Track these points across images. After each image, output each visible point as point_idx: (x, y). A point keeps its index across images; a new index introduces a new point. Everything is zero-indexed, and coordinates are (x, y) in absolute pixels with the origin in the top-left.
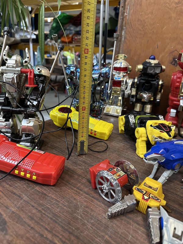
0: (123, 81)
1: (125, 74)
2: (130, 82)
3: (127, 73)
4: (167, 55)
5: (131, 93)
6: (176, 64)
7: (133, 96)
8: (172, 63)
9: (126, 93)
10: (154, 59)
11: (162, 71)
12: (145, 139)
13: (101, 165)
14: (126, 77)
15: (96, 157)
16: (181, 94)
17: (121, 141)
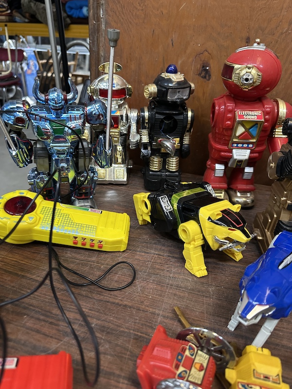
0: (122, 116)
1: (122, 102)
2: (133, 114)
3: (125, 99)
4: (191, 59)
5: (141, 139)
6: (207, 75)
7: (145, 146)
8: (202, 75)
9: (132, 141)
10: (175, 72)
11: (191, 92)
12: (201, 242)
13: (155, 352)
14: (125, 107)
15: (120, 305)
16: (234, 140)
17: (149, 245)
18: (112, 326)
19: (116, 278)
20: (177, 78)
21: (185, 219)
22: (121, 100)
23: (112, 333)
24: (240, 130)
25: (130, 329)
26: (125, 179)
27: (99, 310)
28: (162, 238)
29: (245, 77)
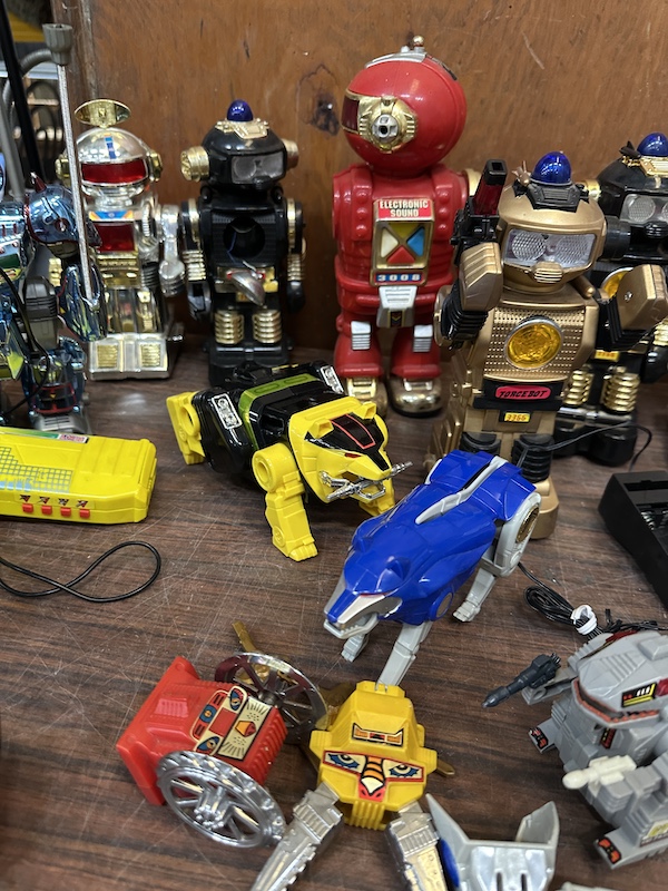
0: (140, 222)
1: (140, 190)
2: (169, 218)
3: (145, 183)
4: (291, 87)
5: (187, 273)
6: (331, 123)
7: (198, 288)
8: (319, 123)
9: (166, 277)
10: (247, 117)
11: (289, 162)
12: (298, 488)
13: (160, 709)
14: (148, 203)
15: (119, 630)
16: (380, 267)
17: (202, 506)
18: (96, 671)
19: (118, 577)
20: (250, 131)
21: (267, 442)
22: (135, 186)
23: (94, 686)
24: (388, 244)
25: (134, 675)
26: (164, 368)
27: (73, 642)
28: (233, 489)
29: (379, 124)
